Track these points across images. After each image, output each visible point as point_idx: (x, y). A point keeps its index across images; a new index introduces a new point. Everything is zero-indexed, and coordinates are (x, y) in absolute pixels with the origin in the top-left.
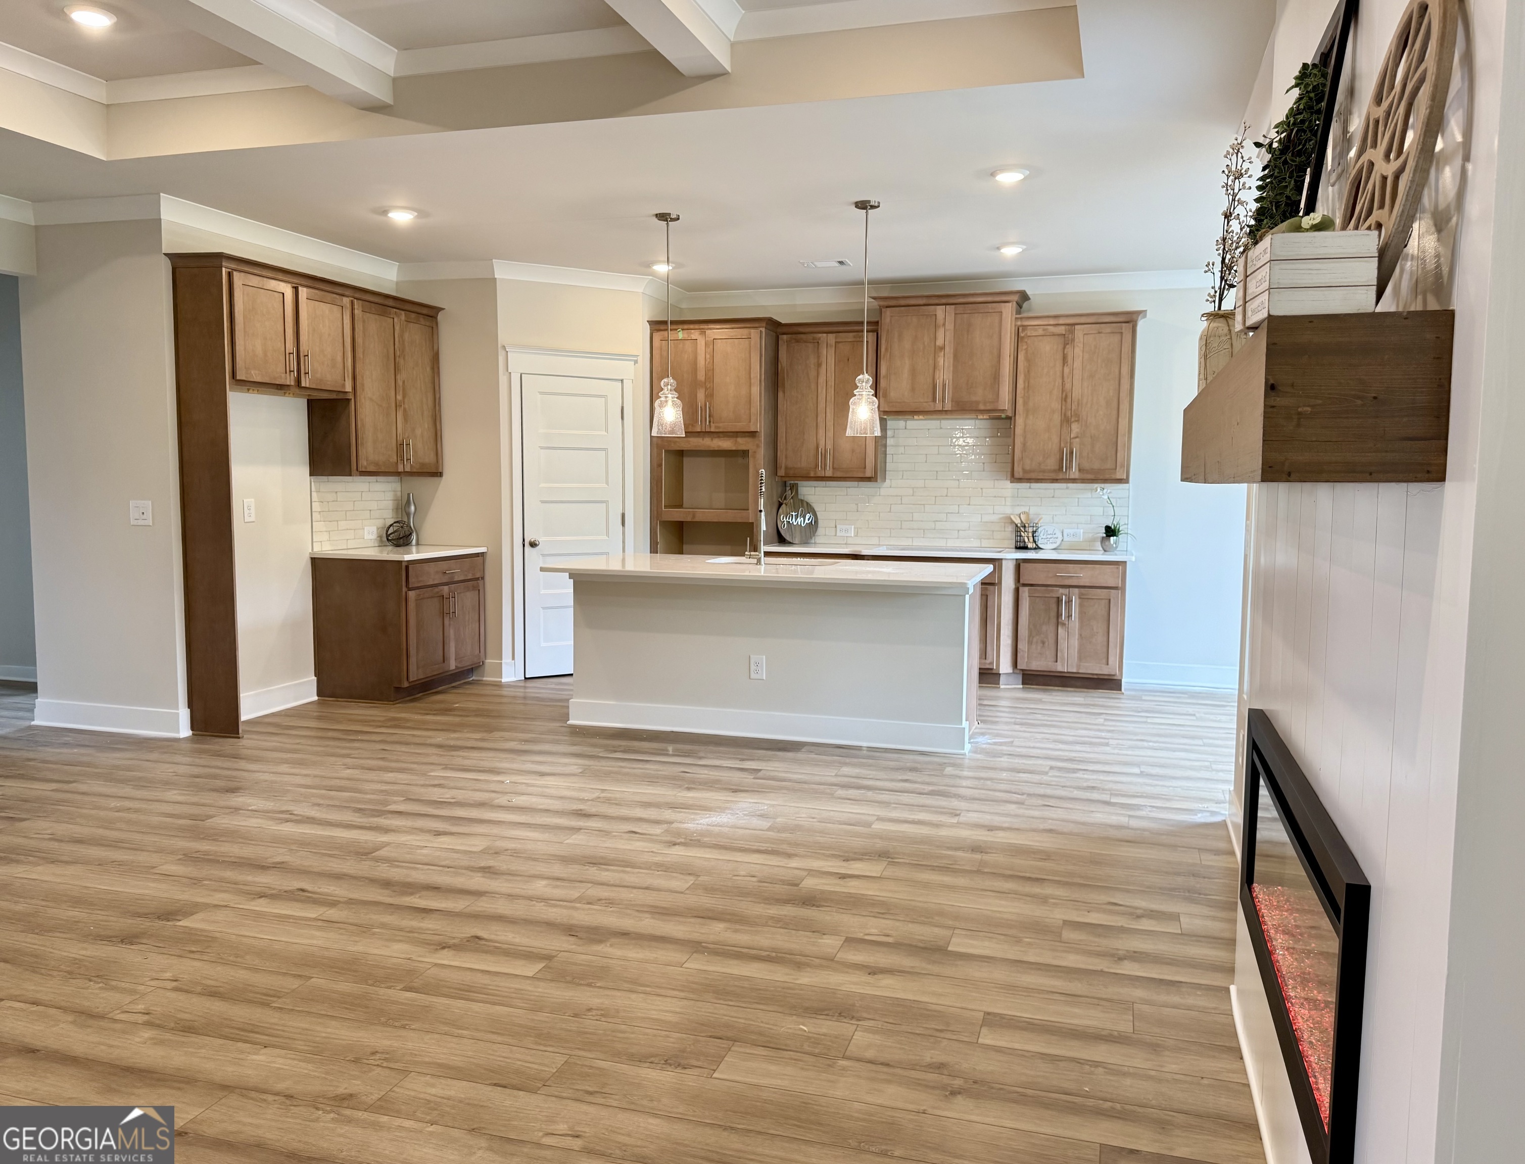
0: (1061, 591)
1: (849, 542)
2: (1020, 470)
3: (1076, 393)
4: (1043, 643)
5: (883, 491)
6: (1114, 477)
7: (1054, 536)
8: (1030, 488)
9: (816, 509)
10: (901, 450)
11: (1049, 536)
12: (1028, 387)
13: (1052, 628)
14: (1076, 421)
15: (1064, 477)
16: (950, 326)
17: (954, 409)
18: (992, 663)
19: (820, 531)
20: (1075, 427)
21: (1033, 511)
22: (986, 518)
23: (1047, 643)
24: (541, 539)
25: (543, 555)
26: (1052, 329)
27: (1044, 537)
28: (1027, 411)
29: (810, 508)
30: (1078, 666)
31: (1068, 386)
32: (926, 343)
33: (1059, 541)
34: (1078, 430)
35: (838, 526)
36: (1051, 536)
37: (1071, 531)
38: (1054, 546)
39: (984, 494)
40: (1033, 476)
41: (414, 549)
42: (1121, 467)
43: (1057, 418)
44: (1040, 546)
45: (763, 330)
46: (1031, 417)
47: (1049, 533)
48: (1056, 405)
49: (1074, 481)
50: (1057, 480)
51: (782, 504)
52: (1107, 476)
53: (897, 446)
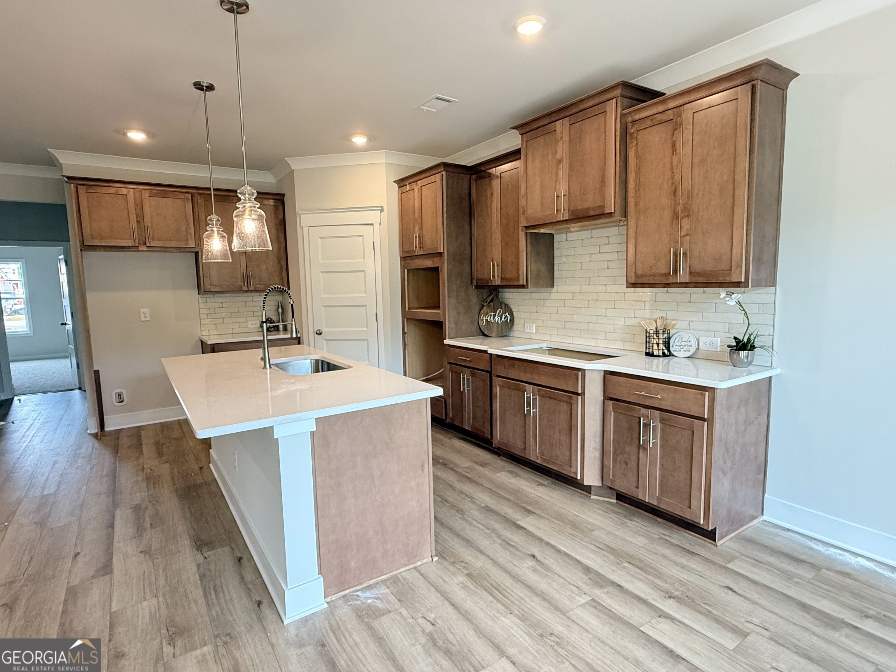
0: (643, 411)
1: (532, 338)
2: (633, 275)
3: (686, 185)
4: (627, 464)
5: (553, 296)
6: (728, 280)
7: (689, 344)
8: (667, 292)
9: (513, 310)
10: (564, 259)
11: (683, 344)
12: (638, 186)
13: (634, 450)
14: (686, 216)
15: (674, 281)
16: (566, 138)
17: (571, 218)
18: (576, 473)
19: (516, 327)
20: (686, 224)
21: (670, 315)
22: (630, 322)
23: (629, 465)
24: (324, 330)
25: (326, 340)
26: (659, 117)
27: (678, 344)
28: (638, 212)
29: (508, 309)
30: (659, 500)
31: (677, 177)
32: (550, 159)
33: (693, 350)
34: (688, 227)
35: (525, 324)
36: (685, 343)
37: (708, 340)
38: (688, 354)
39: (626, 299)
40: (645, 280)
41: (281, 333)
42: (737, 267)
43: (667, 215)
44: (674, 353)
45: (444, 173)
46: (642, 217)
47: (684, 340)
48: (666, 201)
49: (686, 285)
50: (669, 284)
51: (484, 306)
52: (721, 279)
53: (561, 256)
